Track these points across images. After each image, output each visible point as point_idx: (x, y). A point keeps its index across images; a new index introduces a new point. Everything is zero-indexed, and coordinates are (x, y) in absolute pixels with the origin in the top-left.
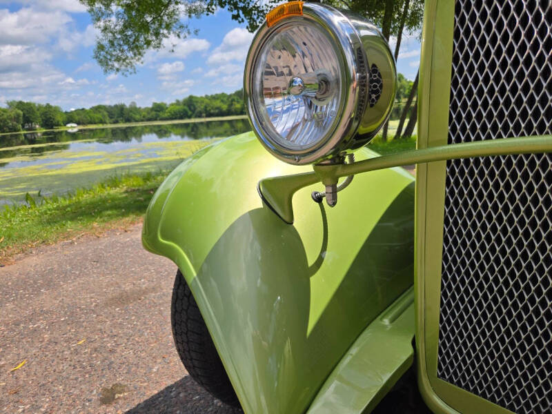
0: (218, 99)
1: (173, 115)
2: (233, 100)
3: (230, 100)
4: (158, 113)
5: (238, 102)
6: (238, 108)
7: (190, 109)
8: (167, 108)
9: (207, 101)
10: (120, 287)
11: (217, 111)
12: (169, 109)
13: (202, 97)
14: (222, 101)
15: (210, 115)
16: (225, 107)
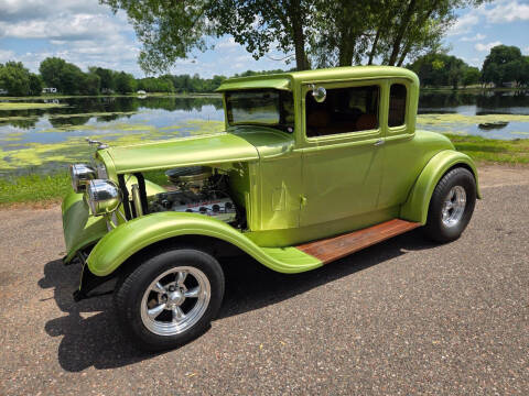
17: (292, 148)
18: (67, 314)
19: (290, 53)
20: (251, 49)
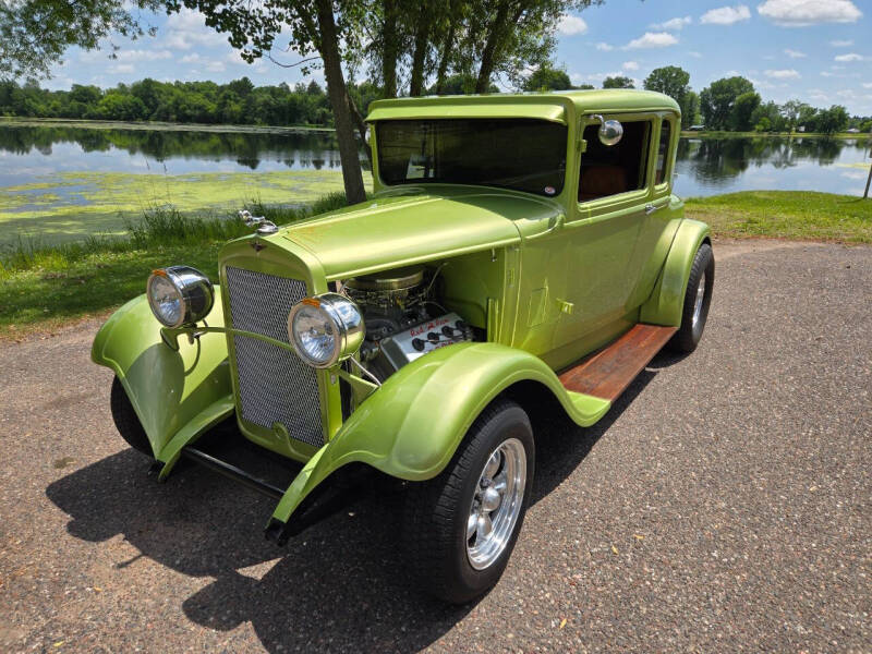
0: (198, 91)
1: (113, 111)
2: (227, 97)
3: (222, 95)
4: (84, 104)
5: (237, 102)
6: (235, 112)
7: (147, 104)
8: (101, 97)
9: (178, 92)
10: (56, 393)
11: (198, 112)
12: (106, 100)
13: (169, 85)
14: (207, 96)
15: (184, 119)
16: (212, 108)
17: (562, 221)
18: (210, 580)
19: (310, 54)
20: (238, 41)
